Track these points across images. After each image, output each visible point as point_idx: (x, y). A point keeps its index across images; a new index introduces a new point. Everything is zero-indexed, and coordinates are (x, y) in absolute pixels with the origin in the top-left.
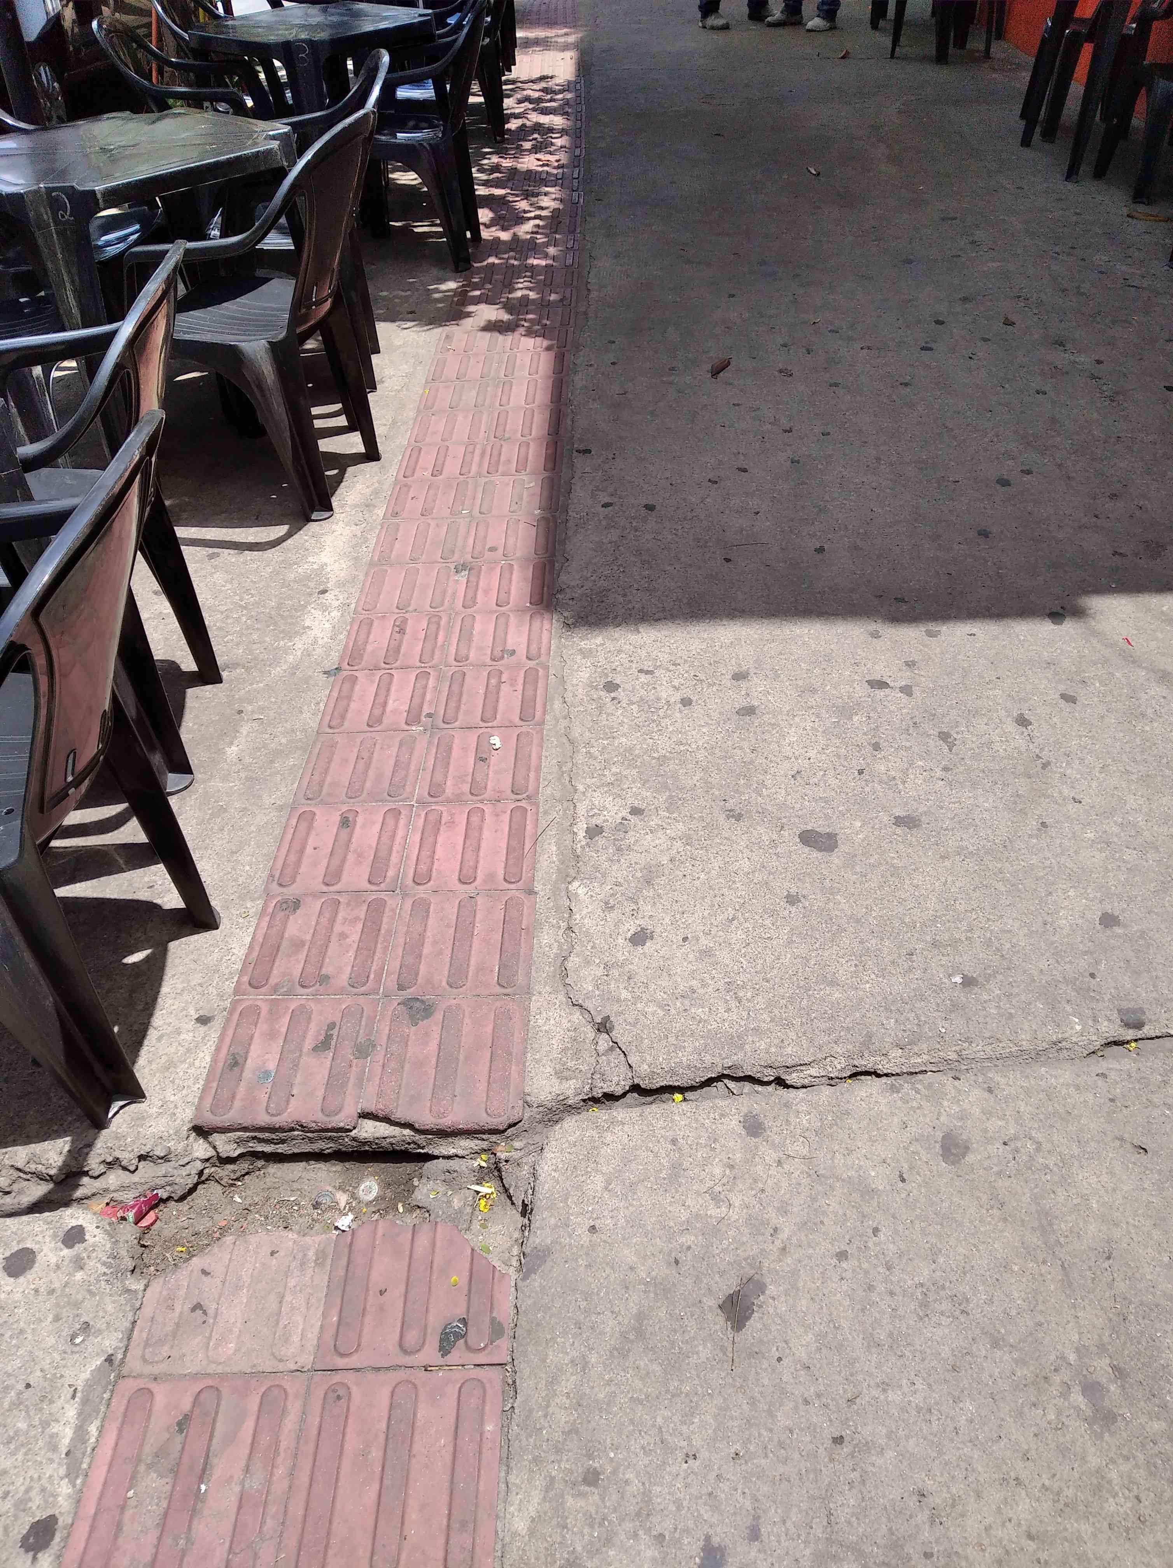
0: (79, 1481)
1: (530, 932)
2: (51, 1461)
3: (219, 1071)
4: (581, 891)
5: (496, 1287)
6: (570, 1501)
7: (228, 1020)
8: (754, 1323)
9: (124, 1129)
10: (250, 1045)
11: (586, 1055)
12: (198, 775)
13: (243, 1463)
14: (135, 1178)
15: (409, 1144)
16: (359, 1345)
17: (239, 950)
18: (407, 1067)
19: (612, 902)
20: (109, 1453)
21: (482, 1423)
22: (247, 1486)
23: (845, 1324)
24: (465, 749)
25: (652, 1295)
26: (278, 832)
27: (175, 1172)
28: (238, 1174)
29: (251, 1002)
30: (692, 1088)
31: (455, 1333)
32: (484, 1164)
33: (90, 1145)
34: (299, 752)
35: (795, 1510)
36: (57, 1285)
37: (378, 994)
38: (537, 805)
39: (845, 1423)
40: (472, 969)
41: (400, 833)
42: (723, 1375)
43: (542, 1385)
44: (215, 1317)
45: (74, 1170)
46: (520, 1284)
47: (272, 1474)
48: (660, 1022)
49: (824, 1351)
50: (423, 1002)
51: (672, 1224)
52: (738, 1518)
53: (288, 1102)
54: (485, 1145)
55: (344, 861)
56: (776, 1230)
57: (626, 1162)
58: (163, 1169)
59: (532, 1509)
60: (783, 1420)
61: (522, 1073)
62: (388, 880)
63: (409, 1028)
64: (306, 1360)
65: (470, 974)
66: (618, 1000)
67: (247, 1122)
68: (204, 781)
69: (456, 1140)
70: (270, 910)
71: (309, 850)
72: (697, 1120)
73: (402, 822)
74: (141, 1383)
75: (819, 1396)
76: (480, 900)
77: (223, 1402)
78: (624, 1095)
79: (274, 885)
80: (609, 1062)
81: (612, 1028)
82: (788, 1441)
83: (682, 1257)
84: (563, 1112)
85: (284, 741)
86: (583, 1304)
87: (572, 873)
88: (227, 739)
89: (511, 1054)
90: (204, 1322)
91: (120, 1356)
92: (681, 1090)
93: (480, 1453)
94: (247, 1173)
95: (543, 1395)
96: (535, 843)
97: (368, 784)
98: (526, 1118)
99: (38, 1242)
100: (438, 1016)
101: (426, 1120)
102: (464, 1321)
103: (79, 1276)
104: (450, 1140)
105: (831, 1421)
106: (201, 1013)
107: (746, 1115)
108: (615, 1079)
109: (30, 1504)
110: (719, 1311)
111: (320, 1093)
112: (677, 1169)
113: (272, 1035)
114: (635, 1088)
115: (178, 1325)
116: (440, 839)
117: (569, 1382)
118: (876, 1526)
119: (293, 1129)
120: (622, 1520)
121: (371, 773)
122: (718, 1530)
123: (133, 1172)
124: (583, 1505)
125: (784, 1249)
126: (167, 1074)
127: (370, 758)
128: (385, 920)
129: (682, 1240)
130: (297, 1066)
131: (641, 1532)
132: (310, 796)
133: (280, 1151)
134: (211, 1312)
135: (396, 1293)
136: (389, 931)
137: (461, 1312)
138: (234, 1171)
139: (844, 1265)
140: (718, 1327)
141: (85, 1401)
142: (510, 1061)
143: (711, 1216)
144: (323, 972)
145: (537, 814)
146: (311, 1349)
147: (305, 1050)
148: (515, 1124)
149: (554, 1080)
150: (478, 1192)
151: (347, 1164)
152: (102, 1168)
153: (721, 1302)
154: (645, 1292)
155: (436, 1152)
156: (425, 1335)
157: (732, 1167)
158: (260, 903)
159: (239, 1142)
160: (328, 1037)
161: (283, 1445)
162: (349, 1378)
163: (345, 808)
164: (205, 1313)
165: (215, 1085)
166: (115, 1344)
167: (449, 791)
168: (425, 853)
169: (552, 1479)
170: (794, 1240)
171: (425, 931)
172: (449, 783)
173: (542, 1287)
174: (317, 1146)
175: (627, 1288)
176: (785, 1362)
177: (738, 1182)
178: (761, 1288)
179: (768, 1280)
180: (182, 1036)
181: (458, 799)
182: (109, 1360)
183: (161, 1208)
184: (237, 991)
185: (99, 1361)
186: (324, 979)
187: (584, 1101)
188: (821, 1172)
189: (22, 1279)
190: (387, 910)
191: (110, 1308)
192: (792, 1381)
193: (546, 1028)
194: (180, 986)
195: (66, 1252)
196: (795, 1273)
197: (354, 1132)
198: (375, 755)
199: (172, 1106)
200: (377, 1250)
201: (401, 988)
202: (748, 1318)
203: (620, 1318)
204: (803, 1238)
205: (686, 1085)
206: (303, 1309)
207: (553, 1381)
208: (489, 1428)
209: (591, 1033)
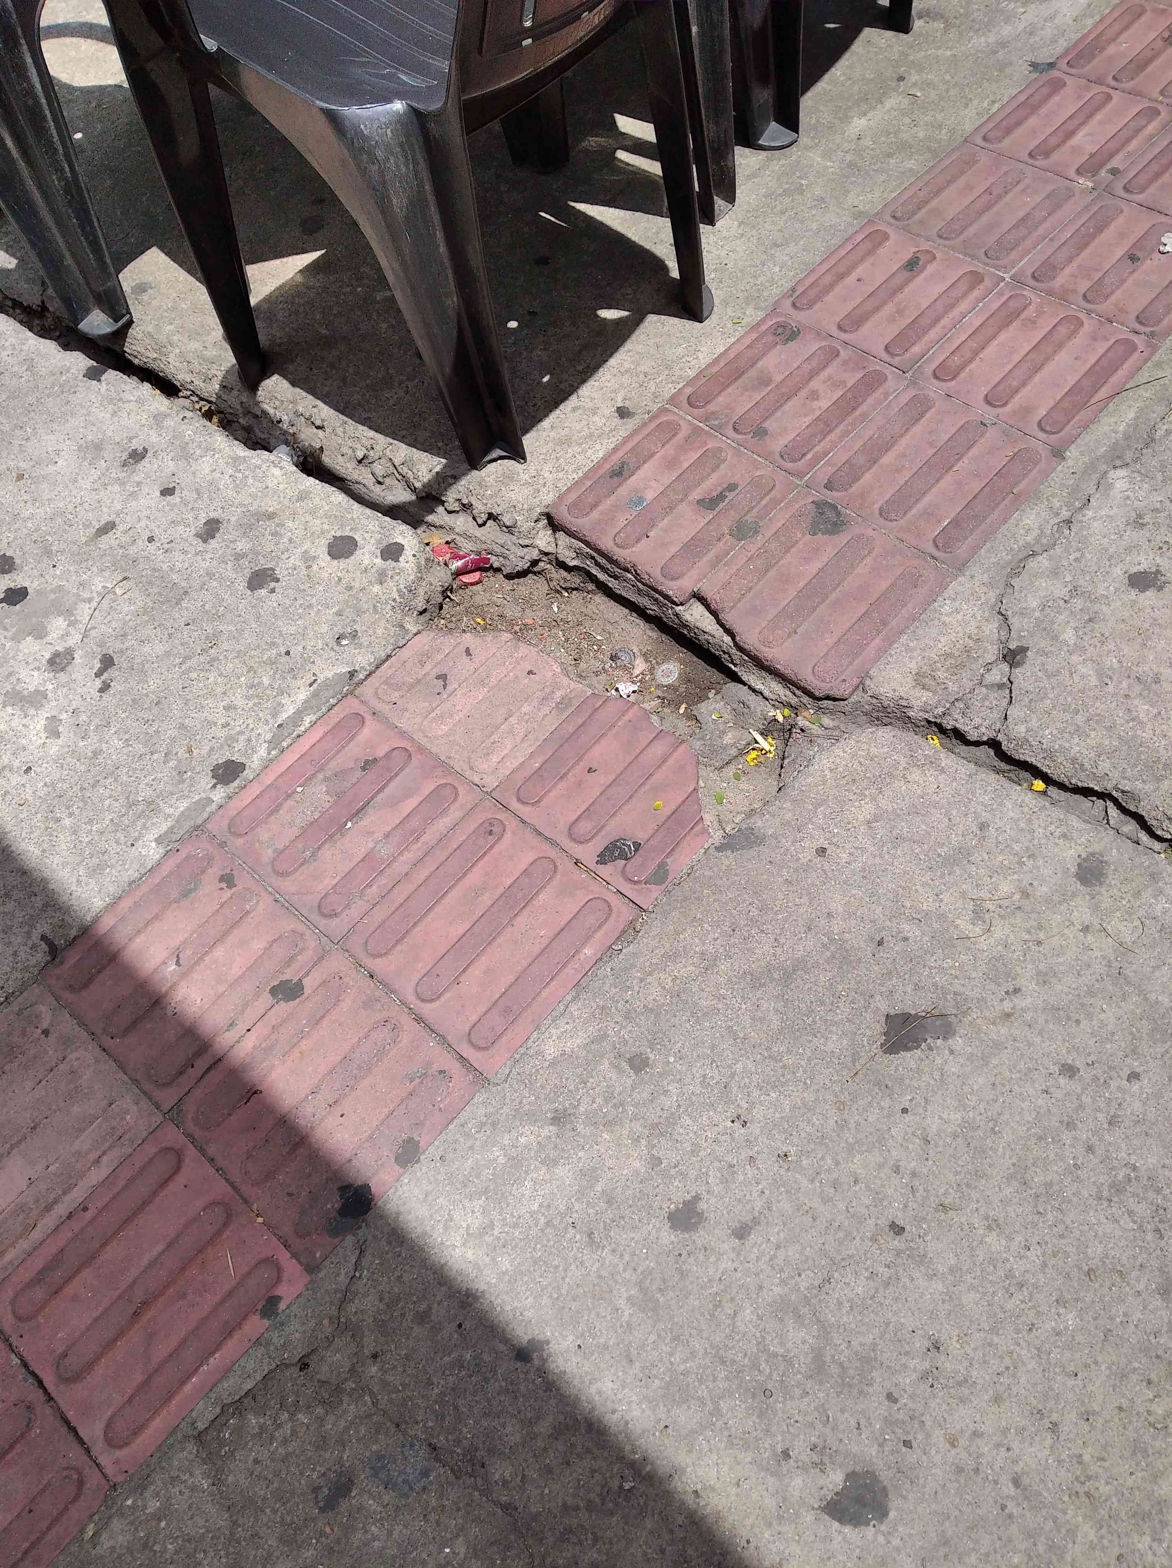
0: (273, 753)
1: (1019, 501)
2: (267, 722)
3: (601, 472)
4: (1120, 485)
5: (688, 838)
6: (605, 1065)
7: (644, 425)
8: (909, 1058)
9: (490, 480)
10: (645, 462)
11: (965, 674)
12: (804, 138)
13: (388, 829)
14: (479, 532)
15: (724, 653)
16: (538, 802)
17: (704, 358)
18: (771, 574)
19: (1147, 519)
20: (308, 747)
21: (583, 944)
22: (378, 848)
23: (1007, 1135)
24: (1122, 235)
25: (828, 954)
26: (836, 241)
27: (513, 548)
28: (568, 585)
29: (676, 418)
30: (1061, 786)
31: (622, 851)
32: (780, 719)
33: (456, 478)
34: (928, 155)
35: (798, 1247)
36: (357, 585)
37: (801, 478)
38: (1154, 349)
39: (919, 1220)
40: (920, 506)
41: (963, 306)
42: (835, 1078)
43: (660, 952)
44: (450, 695)
45: (434, 493)
46: (712, 851)
47: (401, 853)
48: (1083, 692)
49: (960, 1140)
50: (839, 514)
51: (908, 904)
52: (739, 1207)
53: (638, 540)
54: (794, 701)
55: (877, 309)
56: (1016, 991)
57: (914, 811)
58: (504, 538)
59: (571, 1045)
60: (856, 1164)
61: (882, 651)
62: (908, 355)
63: (804, 534)
64: (491, 782)
65: (913, 511)
66: (1055, 638)
67: (592, 538)
68: (807, 148)
69: (769, 677)
70: (764, 328)
71: (851, 279)
72: (1029, 821)
73: (976, 293)
74: (362, 710)
75: (914, 1174)
76: (991, 433)
77: (407, 770)
78: (977, 744)
79: (788, 302)
80: (985, 698)
81: (1019, 664)
82: (846, 1187)
83: (890, 941)
84: (898, 719)
85: (921, 135)
86: (754, 912)
87: (1129, 455)
88: (864, 107)
89: (884, 624)
90: (439, 694)
91: (361, 676)
92: (1048, 780)
93: (564, 966)
94: (576, 589)
95: (654, 961)
96: (1113, 396)
97: (972, 230)
98: (851, 700)
99: (364, 539)
100: (843, 539)
101: (751, 639)
102: (637, 846)
103: (376, 589)
104: (764, 673)
105: (906, 1206)
106: (627, 404)
107: (1093, 854)
108: (977, 721)
109: (235, 745)
110: (883, 1019)
111: (673, 550)
112: (962, 855)
113: (671, 463)
114: (994, 744)
115: (419, 681)
116: (1003, 337)
117: (685, 969)
118: (863, 1329)
119: (627, 570)
120: (635, 1118)
121: (985, 219)
122: (713, 1200)
123: (480, 526)
124: (614, 1077)
125: (1008, 1015)
126: (558, 448)
127: (1000, 197)
128: (870, 400)
129: (905, 926)
130: (671, 509)
131: (643, 1142)
132: (899, 214)
133: (610, 585)
134: (450, 688)
135: (600, 780)
136: (864, 416)
137: (641, 836)
138: (565, 579)
139: (1062, 1081)
140: (869, 1033)
141: (315, 695)
142: (879, 632)
143: (956, 927)
144: (766, 425)
145: (1146, 361)
146: (501, 776)
147: (690, 498)
148: (835, 699)
149: (910, 679)
150: (757, 742)
151: (664, 636)
152: (456, 506)
153: (892, 1012)
154: (824, 945)
155: (745, 678)
156: (596, 834)
157: (1025, 895)
158: (761, 314)
159: (579, 554)
160: (721, 497)
161: (425, 838)
162: (511, 824)
163: (926, 246)
164: (445, 686)
165: (589, 483)
166: (365, 664)
167: (1061, 280)
168: (973, 344)
169: (605, 1036)
170: (1028, 1016)
171: (902, 436)
172: (1067, 271)
173: (729, 869)
174: (644, 602)
175: (809, 929)
176: (907, 1118)
177: (1019, 914)
178: (947, 1032)
179: (962, 1031)
180: (596, 419)
181: (1063, 296)
182: (352, 674)
183: (489, 574)
184: (673, 400)
185: (345, 669)
186: (760, 433)
187: (929, 722)
188: (1128, 972)
189: (335, 562)
190: (881, 390)
191: (380, 631)
192: (900, 1139)
193: (947, 620)
194: (627, 365)
195: (379, 561)
196: (998, 1046)
197: (680, 608)
198: (1009, 196)
199: (541, 482)
200: (614, 730)
201: (829, 486)
202: (907, 1049)
203: (779, 951)
204: (1041, 1020)
205: (1055, 777)
206: (518, 739)
207: (672, 956)
208: (587, 951)
209: (991, 652)
